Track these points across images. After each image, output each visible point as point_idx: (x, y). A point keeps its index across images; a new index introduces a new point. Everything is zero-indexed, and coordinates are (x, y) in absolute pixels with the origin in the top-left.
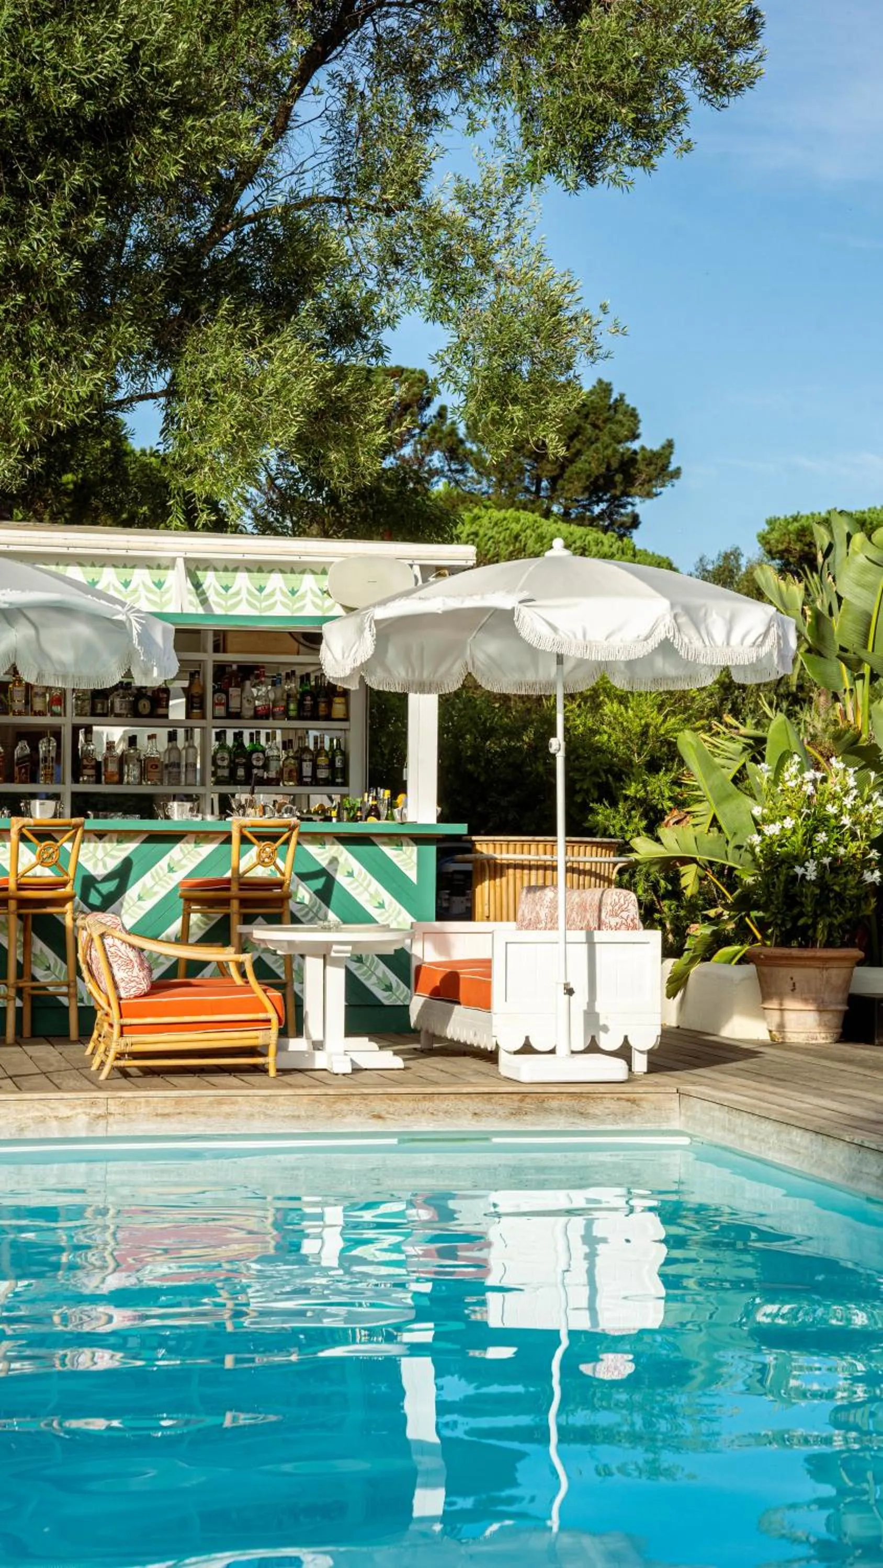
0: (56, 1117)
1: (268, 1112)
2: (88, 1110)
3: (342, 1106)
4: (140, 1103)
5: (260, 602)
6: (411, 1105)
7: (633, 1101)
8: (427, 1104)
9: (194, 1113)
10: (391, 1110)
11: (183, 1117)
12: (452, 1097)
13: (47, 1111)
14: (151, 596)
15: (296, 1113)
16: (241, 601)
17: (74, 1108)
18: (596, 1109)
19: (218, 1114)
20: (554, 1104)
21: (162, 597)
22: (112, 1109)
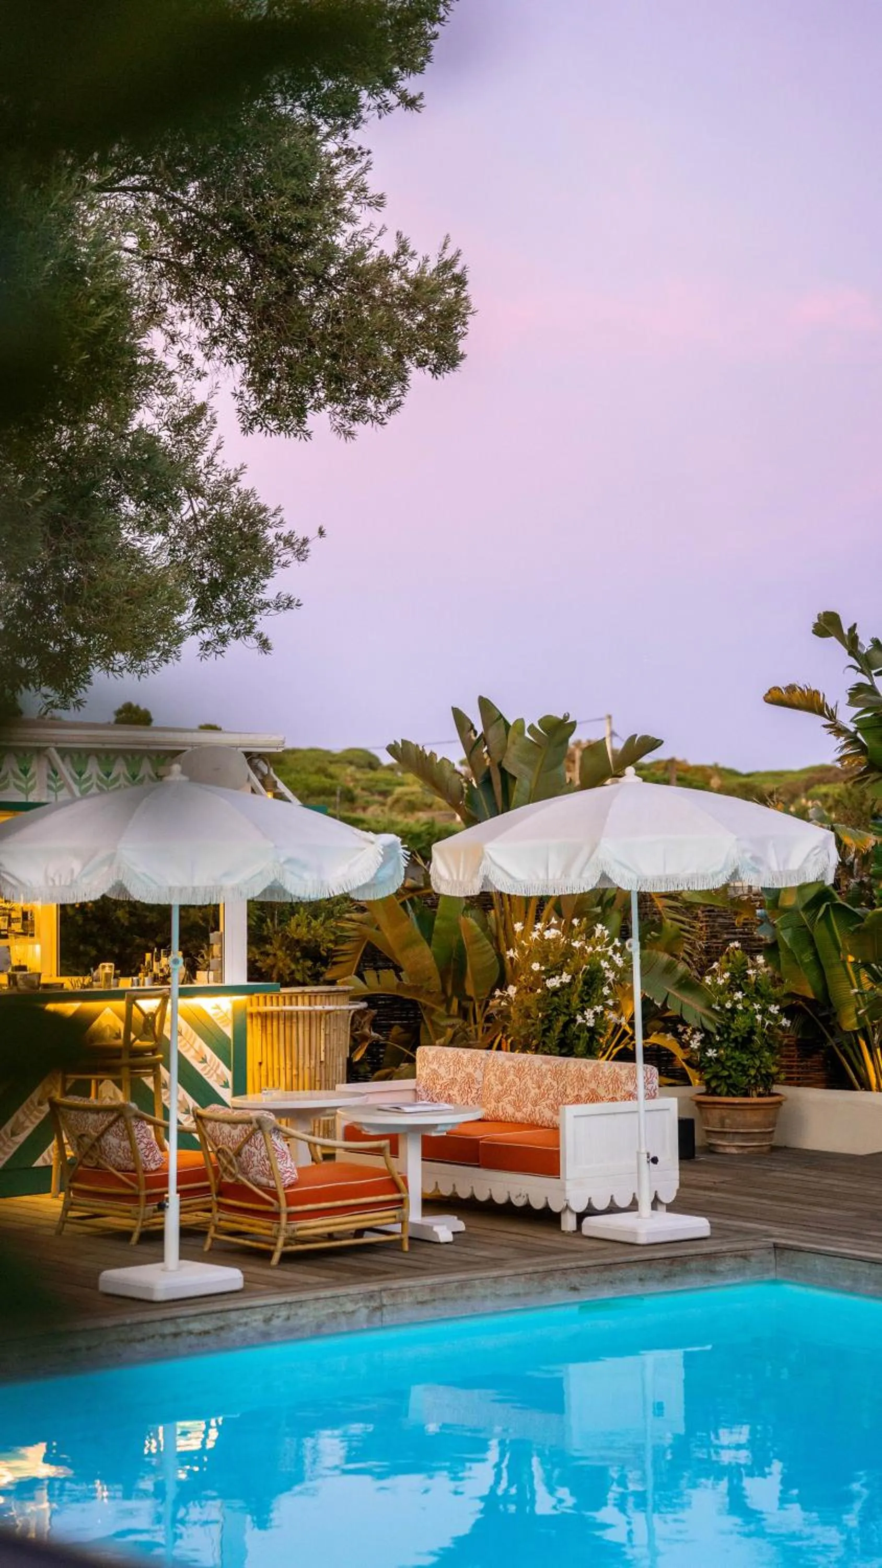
0: (344, 1313)
1: (498, 1293)
2: (368, 1304)
3: (550, 1282)
4: (404, 1293)
5: (108, 786)
6: (596, 1276)
7: (744, 1257)
8: (607, 1275)
9: (444, 1299)
10: (583, 1282)
11: (436, 1303)
12: (624, 1266)
13: (337, 1308)
14: (18, 783)
15: (517, 1291)
16: (92, 784)
17: (357, 1303)
18: (721, 1267)
19: (462, 1298)
20: (693, 1265)
21: (27, 783)
22: (385, 1301)
